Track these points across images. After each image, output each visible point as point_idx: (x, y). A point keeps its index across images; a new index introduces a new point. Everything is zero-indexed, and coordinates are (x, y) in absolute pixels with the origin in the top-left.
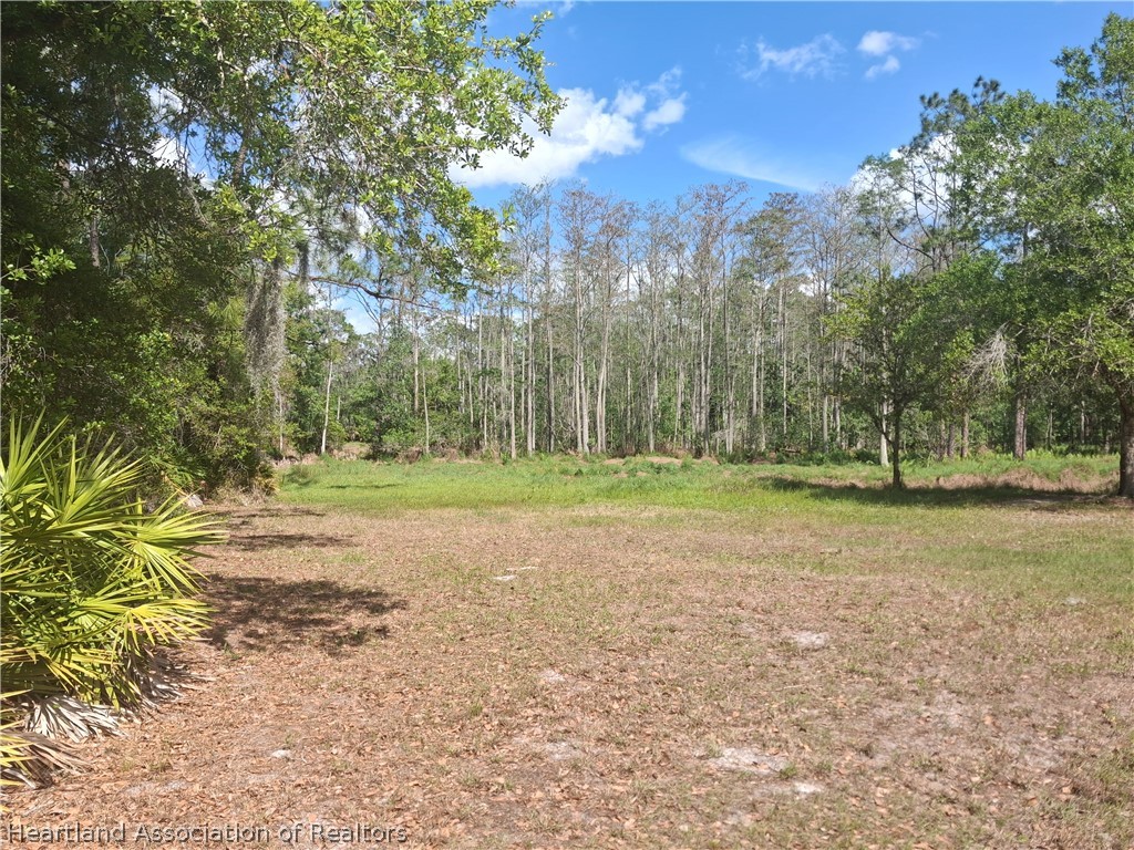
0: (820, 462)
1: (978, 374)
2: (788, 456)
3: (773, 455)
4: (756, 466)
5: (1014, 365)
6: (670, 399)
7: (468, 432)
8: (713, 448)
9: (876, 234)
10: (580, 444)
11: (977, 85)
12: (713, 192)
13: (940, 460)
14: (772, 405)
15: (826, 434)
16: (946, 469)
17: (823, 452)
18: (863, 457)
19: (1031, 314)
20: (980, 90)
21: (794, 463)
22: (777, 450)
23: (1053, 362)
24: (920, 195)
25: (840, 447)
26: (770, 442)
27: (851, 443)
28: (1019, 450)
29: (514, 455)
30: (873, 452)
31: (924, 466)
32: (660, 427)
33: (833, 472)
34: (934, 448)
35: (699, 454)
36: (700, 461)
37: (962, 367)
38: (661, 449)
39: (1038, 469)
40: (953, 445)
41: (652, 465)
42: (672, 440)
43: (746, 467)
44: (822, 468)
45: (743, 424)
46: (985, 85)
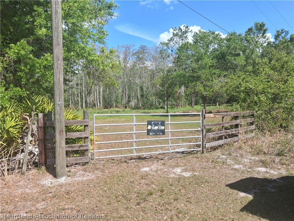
0: (153, 109)
1: (180, 93)
2: (146, 108)
3: (143, 107)
4: (139, 110)
5: (185, 92)
6: (118, 95)
7: (66, 103)
8: (129, 106)
9: (164, 59)
10: (96, 106)
11: (184, 27)
12: (127, 46)
13: (177, 108)
14: (142, 96)
15: (154, 103)
16: (178, 110)
17: (153, 107)
18: (162, 108)
19: (188, 83)
20: (185, 28)
21: (147, 109)
22: (143, 106)
23: (191, 91)
24: (173, 51)
25: (157, 106)
26: (142, 105)
27: (159, 105)
28: (193, 106)
29: (80, 109)
30: (164, 106)
31: (174, 109)
32: (116, 101)
33: (156, 111)
34: (176, 106)
35: (126, 108)
36: (126, 109)
37: (177, 92)
38: (116, 106)
39: (196, 110)
40: (180, 105)
41: (116, 111)
42: (119, 104)
43: (137, 111)
44: (153, 110)
45: (136, 101)
46: (185, 27)
